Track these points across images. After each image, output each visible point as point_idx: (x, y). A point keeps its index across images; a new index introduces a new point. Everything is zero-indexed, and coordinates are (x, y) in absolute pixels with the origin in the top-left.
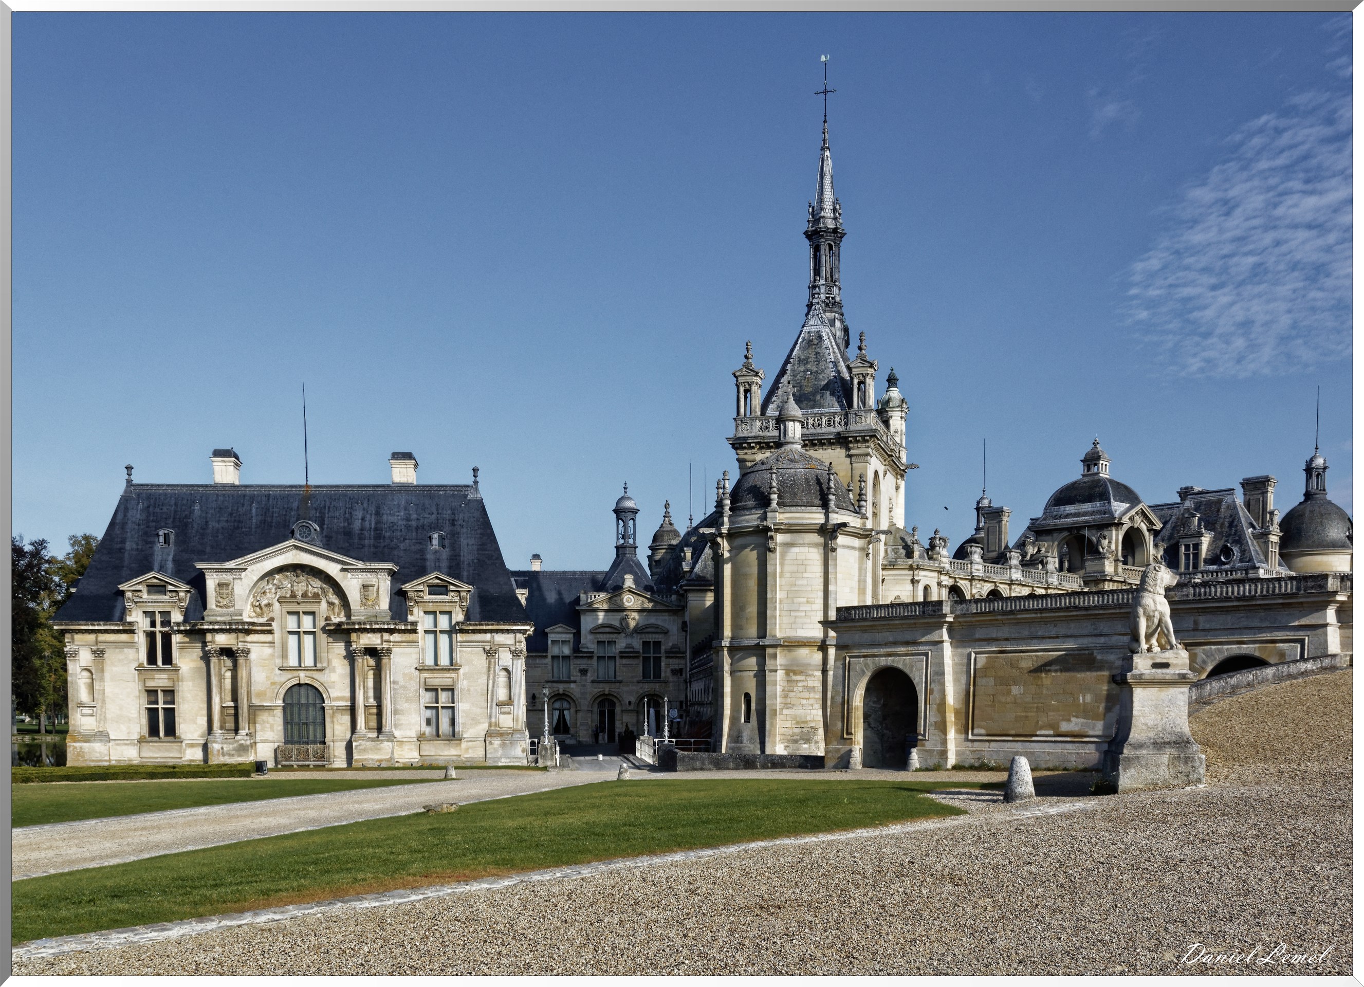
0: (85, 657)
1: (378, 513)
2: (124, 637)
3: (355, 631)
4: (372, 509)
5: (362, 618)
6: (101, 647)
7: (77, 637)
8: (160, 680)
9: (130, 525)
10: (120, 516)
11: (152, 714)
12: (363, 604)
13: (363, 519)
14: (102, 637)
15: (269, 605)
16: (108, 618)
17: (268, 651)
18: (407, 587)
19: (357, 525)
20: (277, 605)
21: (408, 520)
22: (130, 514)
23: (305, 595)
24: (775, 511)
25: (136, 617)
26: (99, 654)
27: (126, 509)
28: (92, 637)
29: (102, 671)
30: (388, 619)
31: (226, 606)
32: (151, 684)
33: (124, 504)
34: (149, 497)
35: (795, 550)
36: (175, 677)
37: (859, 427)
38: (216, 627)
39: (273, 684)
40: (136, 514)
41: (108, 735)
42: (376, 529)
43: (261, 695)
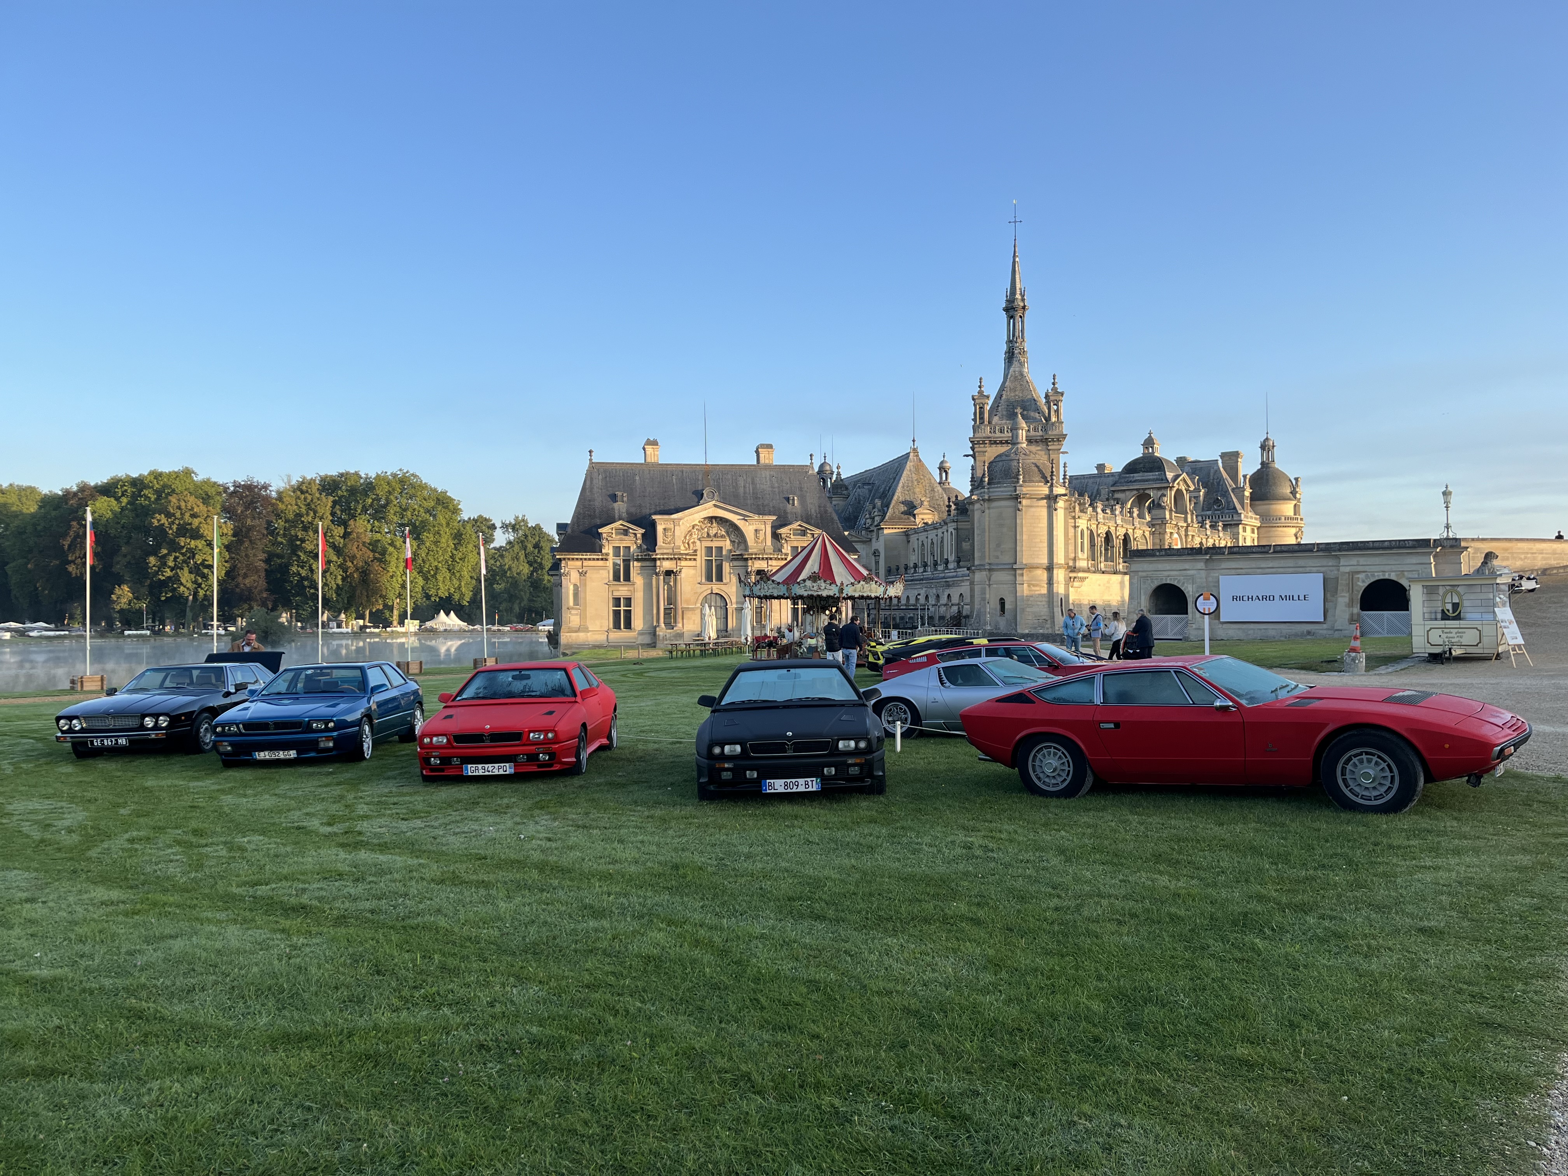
0: (574, 576)
1: (753, 483)
2: (600, 563)
3: (751, 559)
4: (749, 480)
5: (755, 551)
6: (585, 569)
7: (570, 563)
8: (622, 591)
9: (595, 490)
10: (588, 483)
11: (617, 614)
12: (756, 542)
13: (745, 487)
14: (586, 563)
15: (694, 543)
16: (593, 551)
17: (692, 572)
18: (780, 531)
19: (741, 490)
20: (698, 543)
21: (773, 487)
22: (594, 481)
23: (715, 536)
24: (1021, 486)
25: (608, 549)
26: (582, 574)
27: (592, 479)
28: (579, 563)
29: (585, 585)
30: (771, 551)
31: (669, 543)
32: (617, 594)
33: (589, 477)
34: (605, 471)
35: (1033, 509)
36: (632, 589)
37: (1055, 433)
38: (665, 557)
39: (695, 593)
40: (598, 482)
41: (587, 628)
42: (753, 493)
43: (687, 601)
